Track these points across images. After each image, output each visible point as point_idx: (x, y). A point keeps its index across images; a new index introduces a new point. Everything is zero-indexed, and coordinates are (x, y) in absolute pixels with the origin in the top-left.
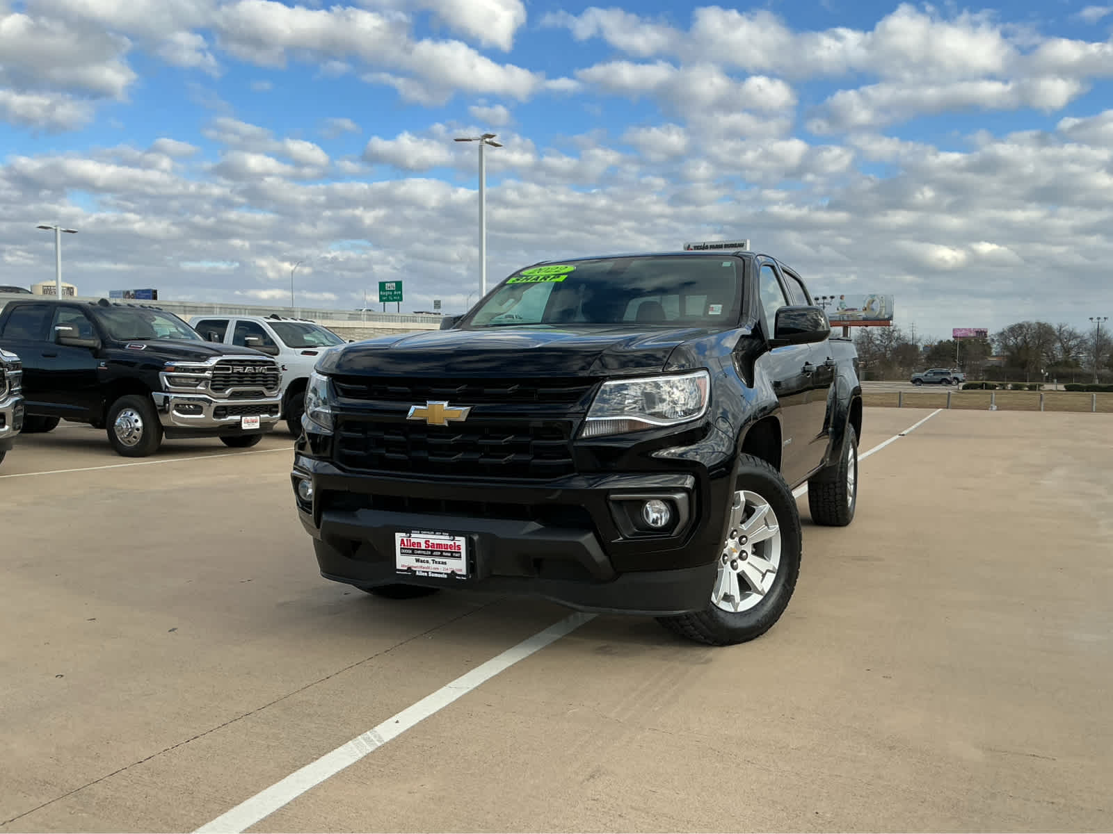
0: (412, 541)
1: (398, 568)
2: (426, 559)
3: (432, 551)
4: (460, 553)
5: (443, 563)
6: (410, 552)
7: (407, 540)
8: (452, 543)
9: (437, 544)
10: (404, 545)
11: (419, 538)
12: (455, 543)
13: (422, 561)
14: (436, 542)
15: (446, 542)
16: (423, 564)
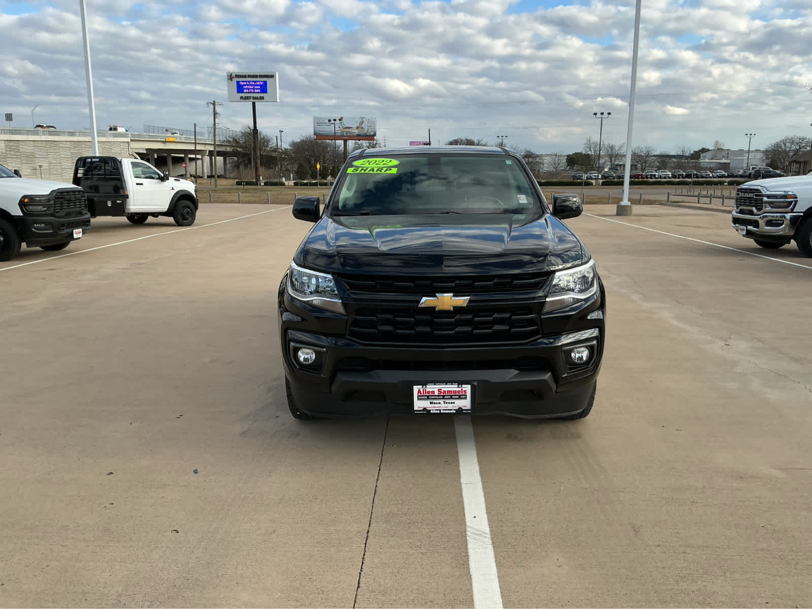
0: (427, 391)
1: (415, 409)
2: (438, 401)
3: (443, 396)
4: (466, 395)
5: (452, 403)
6: (426, 397)
7: (423, 390)
8: (460, 389)
9: (448, 391)
10: (421, 394)
11: (432, 388)
12: (462, 389)
13: (435, 403)
14: (446, 390)
15: (455, 389)
16: (436, 405)
